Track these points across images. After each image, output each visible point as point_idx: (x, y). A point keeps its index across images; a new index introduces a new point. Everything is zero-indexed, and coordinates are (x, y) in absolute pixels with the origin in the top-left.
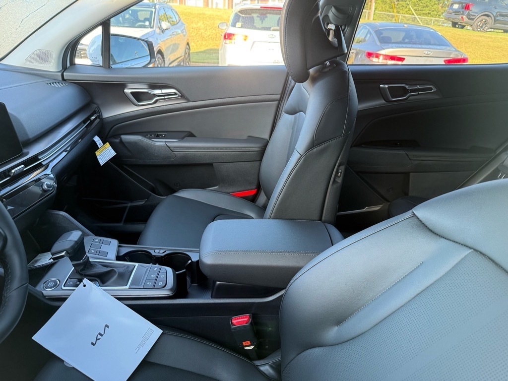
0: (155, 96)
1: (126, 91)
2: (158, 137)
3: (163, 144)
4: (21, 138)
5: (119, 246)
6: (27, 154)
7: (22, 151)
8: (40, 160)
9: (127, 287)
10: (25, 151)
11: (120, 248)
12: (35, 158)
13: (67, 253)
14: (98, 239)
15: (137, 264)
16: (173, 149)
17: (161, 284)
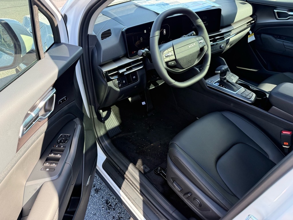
0: (290, 15)
1: (275, 10)
2: (280, 38)
3: (281, 43)
4: (221, 25)
5: (238, 80)
6: (221, 31)
7: (219, 30)
8: (224, 35)
9: (235, 93)
10: (220, 30)
11: (238, 81)
12: (223, 34)
13: (221, 72)
14: (231, 74)
15: (242, 87)
16: (285, 47)
17: (248, 97)
